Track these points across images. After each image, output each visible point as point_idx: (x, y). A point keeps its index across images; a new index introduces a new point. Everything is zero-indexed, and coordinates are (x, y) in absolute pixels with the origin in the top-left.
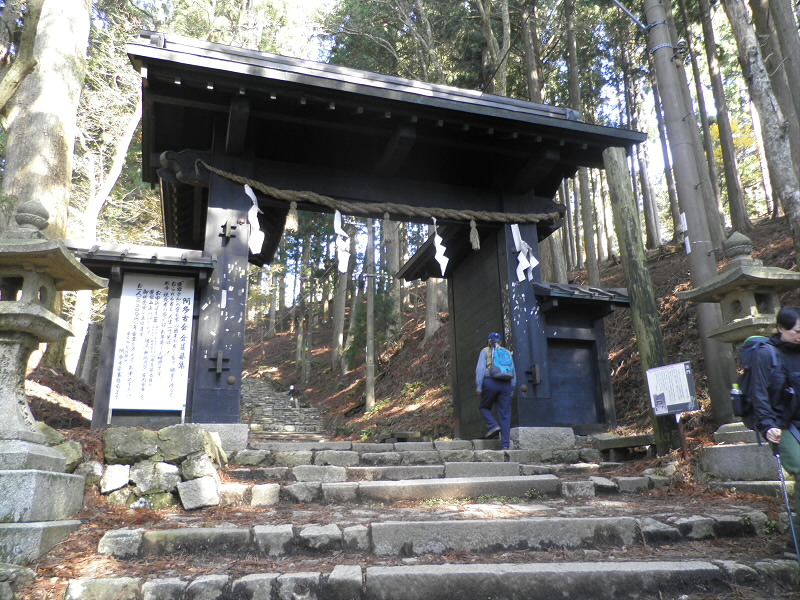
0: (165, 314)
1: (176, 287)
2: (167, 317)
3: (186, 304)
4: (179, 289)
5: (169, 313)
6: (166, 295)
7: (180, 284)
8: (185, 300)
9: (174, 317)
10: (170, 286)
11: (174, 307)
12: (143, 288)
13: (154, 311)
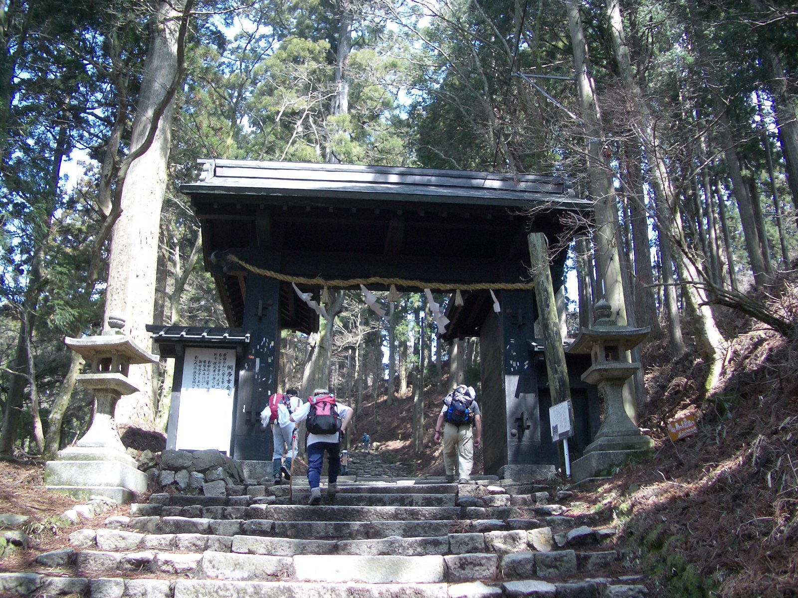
0: (214, 378)
1: (222, 358)
2: (216, 380)
3: (230, 371)
4: (225, 359)
5: (217, 377)
6: (215, 363)
7: (225, 355)
8: (229, 367)
9: (220, 380)
10: (218, 357)
11: (221, 372)
12: (199, 359)
13: (207, 376)
